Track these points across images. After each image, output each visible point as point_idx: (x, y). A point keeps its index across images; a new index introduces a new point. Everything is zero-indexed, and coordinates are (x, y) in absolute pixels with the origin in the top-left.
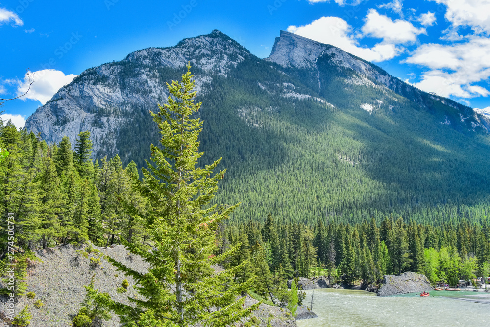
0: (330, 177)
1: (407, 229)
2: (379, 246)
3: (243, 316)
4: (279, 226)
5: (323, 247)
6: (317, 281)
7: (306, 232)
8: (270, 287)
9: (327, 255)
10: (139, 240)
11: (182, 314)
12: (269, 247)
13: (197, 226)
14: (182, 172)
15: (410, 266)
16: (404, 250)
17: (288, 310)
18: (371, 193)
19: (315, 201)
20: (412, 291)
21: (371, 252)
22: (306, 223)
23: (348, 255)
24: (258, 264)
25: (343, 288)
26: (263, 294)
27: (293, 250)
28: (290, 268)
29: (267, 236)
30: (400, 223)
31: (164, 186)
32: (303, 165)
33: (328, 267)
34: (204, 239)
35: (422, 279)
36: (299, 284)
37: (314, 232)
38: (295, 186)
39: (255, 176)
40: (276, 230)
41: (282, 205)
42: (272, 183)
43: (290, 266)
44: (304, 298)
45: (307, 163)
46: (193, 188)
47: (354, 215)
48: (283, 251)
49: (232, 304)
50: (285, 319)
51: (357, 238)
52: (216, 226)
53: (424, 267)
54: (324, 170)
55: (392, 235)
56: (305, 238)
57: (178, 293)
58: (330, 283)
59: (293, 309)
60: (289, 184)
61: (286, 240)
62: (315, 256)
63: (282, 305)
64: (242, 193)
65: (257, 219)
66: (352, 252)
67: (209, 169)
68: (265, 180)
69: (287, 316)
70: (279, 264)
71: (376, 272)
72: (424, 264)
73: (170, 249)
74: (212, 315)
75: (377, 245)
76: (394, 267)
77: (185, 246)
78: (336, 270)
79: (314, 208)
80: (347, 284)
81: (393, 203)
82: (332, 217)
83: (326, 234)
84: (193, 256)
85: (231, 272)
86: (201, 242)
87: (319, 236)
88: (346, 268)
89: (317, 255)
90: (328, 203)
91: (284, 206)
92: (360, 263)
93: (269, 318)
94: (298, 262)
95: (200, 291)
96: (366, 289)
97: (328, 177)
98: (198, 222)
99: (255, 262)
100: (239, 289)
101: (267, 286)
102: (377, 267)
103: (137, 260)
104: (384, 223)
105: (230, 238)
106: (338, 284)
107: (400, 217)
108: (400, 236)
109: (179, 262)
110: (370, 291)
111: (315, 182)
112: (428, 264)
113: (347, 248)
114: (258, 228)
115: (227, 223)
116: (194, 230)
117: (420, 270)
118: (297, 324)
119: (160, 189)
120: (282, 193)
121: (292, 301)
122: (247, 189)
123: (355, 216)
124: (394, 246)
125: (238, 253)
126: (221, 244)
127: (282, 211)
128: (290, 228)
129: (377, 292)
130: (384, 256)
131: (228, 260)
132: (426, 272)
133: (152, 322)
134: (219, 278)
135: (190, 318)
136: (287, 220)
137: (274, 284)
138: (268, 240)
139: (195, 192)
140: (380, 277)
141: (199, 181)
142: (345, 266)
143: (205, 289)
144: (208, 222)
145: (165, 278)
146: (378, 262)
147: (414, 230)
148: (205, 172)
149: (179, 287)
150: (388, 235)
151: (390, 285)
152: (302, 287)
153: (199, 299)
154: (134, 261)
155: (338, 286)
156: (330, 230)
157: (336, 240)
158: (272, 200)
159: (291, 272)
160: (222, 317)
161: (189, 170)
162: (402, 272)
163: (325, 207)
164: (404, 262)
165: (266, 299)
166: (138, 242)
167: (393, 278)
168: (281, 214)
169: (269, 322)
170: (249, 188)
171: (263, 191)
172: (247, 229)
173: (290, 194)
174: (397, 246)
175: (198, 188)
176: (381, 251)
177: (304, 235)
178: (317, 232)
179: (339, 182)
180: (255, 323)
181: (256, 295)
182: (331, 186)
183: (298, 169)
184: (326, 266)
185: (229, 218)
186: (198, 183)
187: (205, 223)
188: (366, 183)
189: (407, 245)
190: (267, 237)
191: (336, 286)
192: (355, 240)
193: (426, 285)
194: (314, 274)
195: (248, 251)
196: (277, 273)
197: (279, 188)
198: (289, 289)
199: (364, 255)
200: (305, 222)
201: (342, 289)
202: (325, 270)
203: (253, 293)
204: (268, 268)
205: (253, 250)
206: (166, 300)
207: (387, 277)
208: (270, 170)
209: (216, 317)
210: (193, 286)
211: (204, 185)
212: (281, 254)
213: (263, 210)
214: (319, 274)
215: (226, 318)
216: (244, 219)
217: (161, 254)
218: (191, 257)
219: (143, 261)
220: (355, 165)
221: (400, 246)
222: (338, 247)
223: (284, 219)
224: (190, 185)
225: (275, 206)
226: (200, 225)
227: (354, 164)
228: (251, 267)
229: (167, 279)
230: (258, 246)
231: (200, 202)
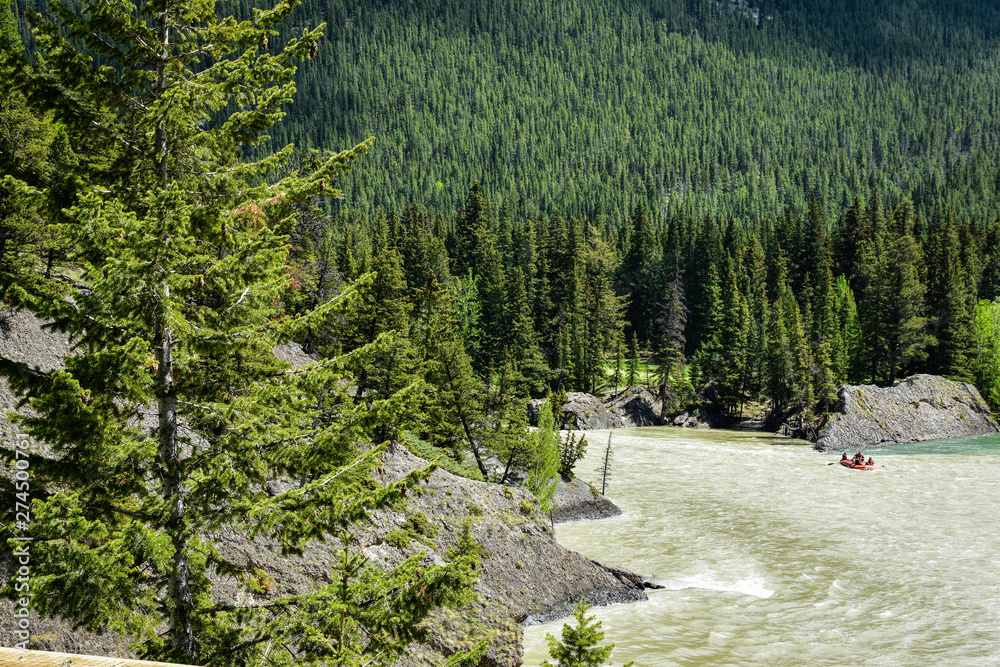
0: (679, 61)
1: (924, 236)
2: (830, 295)
3: (380, 505)
4: (503, 226)
5: (648, 296)
6: (622, 404)
7: (594, 247)
8: (472, 421)
9: (660, 320)
10: (31, 264)
11: (178, 499)
12: (470, 295)
13: (227, 215)
14: (172, 31)
15: (926, 356)
16: (910, 306)
17: (529, 494)
18: (813, 118)
19: (625, 143)
20: (927, 437)
21: (803, 312)
22: (593, 216)
23: (728, 320)
24: (433, 349)
25: (706, 424)
26: (450, 444)
27: (551, 304)
28: (538, 361)
29: (465, 257)
30: (901, 217)
31: (109, 75)
32: (589, 22)
33: (662, 361)
34: (249, 259)
35: (966, 398)
36: (566, 413)
37: (619, 246)
38: (561, 92)
39: (429, 57)
40: (496, 237)
41: (517, 156)
42: (484, 82)
43: (539, 356)
44: (580, 456)
45: (601, 15)
46: (211, 87)
47: (751, 190)
48: (518, 308)
49: (343, 469)
50: (519, 520)
51: (760, 267)
52: (293, 218)
53: (973, 361)
54: (657, 41)
55: (873, 259)
56: (588, 265)
57: (166, 432)
58: (664, 409)
59: (544, 491)
60: (540, 86)
61: (526, 271)
62: (621, 324)
63: (511, 479)
64: (385, 113)
65: (432, 202)
66: (740, 312)
67: (265, 20)
68: (461, 71)
69: (524, 511)
70: (501, 348)
71: (815, 376)
72: (972, 350)
73: (136, 291)
74: (277, 501)
75: (824, 290)
76: (875, 360)
77: (186, 280)
78: (687, 369)
79: (622, 166)
80: (720, 415)
81: (886, 152)
82: (679, 198)
83: (657, 254)
84: (215, 314)
85: (341, 366)
86: (242, 269)
87: (634, 261)
88: (719, 363)
89: (625, 319)
90: (669, 151)
91: (524, 160)
92: (766, 345)
93: (468, 517)
94: (565, 342)
95: (238, 428)
96: (782, 429)
97: (672, 62)
98: (231, 203)
99: (425, 342)
100: (367, 422)
101: (463, 417)
102: (818, 361)
103: (27, 332)
104: (852, 218)
105: (343, 264)
106: (691, 415)
107: (905, 199)
108: (902, 260)
109: (169, 332)
110: (794, 437)
111: (629, 79)
112: (986, 350)
113: (727, 298)
114: (436, 232)
115: (333, 215)
116: (218, 229)
117: (960, 369)
118: (555, 536)
119: (94, 88)
120: (518, 116)
121: (543, 464)
122: (402, 102)
123: (755, 196)
124: (877, 293)
125: (369, 312)
126: (311, 282)
127: (517, 175)
128: (539, 232)
129: (814, 440)
130: (842, 326)
131: (336, 335)
132: (979, 374)
133: (75, 526)
134: (300, 385)
135: (206, 513)
136: (531, 206)
137: (485, 411)
138: (470, 270)
139: (218, 100)
140: (826, 392)
141: (232, 64)
142: (717, 357)
143: (256, 419)
144: (263, 202)
145: (119, 384)
146: (825, 345)
147: (946, 241)
148: (252, 31)
149: (170, 414)
150: (858, 259)
151: (860, 417)
152: (575, 423)
153: (236, 451)
154: (14, 335)
155: (691, 419)
156: (670, 239)
157: (688, 272)
158: (483, 138)
159: (542, 374)
160: (312, 509)
161: (195, 23)
162: (901, 375)
163: (658, 165)
164: (907, 345)
165: (458, 459)
166: (28, 269)
167: (870, 396)
168: (513, 184)
169: (466, 532)
170: (409, 97)
171: (452, 108)
172: (401, 232)
173: (542, 120)
174: (887, 294)
175: (228, 88)
176: (834, 309)
177: (585, 254)
178: (628, 245)
179: (708, 81)
180: (421, 533)
181: (427, 445)
182: (681, 95)
183: (573, 34)
184: (654, 357)
185: (339, 194)
186: (230, 70)
187: (254, 208)
188: (796, 83)
189: (920, 288)
190: (465, 260)
191: (683, 418)
192: (750, 274)
193: (975, 416)
194: (615, 380)
195: (403, 306)
196: (495, 378)
197: (506, 97)
198: (531, 429)
199: (780, 322)
200: (590, 215)
201: (704, 428)
202: (652, 367)
203: (417, 441)
204: (465, 361)
205: (418, 303)
206: (122, 455)
207: (850, 391)
208: (479, 37)
209: (293, 508)
210: (214, 409)
211: (248, 77)
212: (511, 317)
213: (454, 174)
214: (631, 381)
215: (320, 513)
216: (391, 200)
217: (106, 307)
218: (207, 317)
219: (43, 327)
220: (764, 23)
221: (897, 292)
222: (696, 297)
223: (521, 202)
224: (200, 75)
225: (493, 157)
226: (236, 212)
227: (760, 18)
228: (411, 357)
229: (124, 387)
230: (436, 289)
231: (234, 134)
